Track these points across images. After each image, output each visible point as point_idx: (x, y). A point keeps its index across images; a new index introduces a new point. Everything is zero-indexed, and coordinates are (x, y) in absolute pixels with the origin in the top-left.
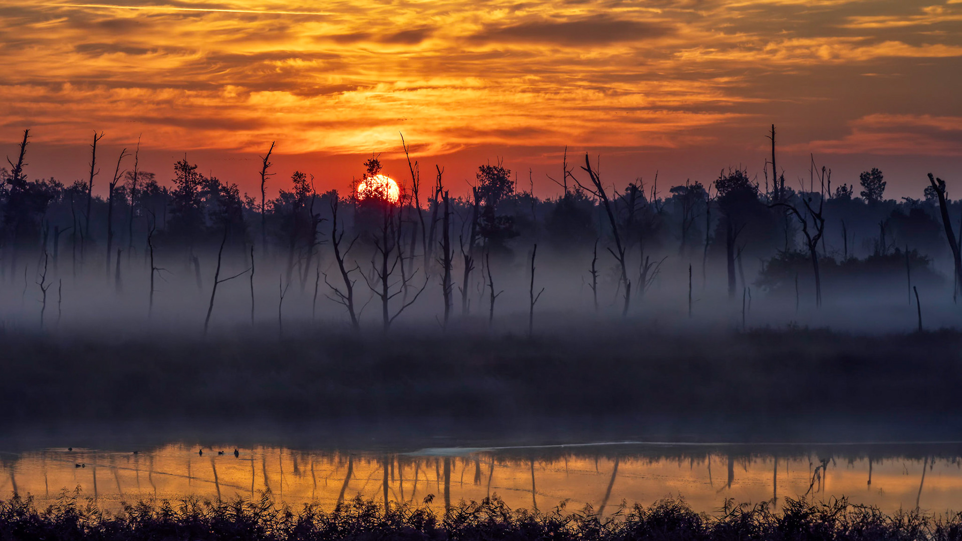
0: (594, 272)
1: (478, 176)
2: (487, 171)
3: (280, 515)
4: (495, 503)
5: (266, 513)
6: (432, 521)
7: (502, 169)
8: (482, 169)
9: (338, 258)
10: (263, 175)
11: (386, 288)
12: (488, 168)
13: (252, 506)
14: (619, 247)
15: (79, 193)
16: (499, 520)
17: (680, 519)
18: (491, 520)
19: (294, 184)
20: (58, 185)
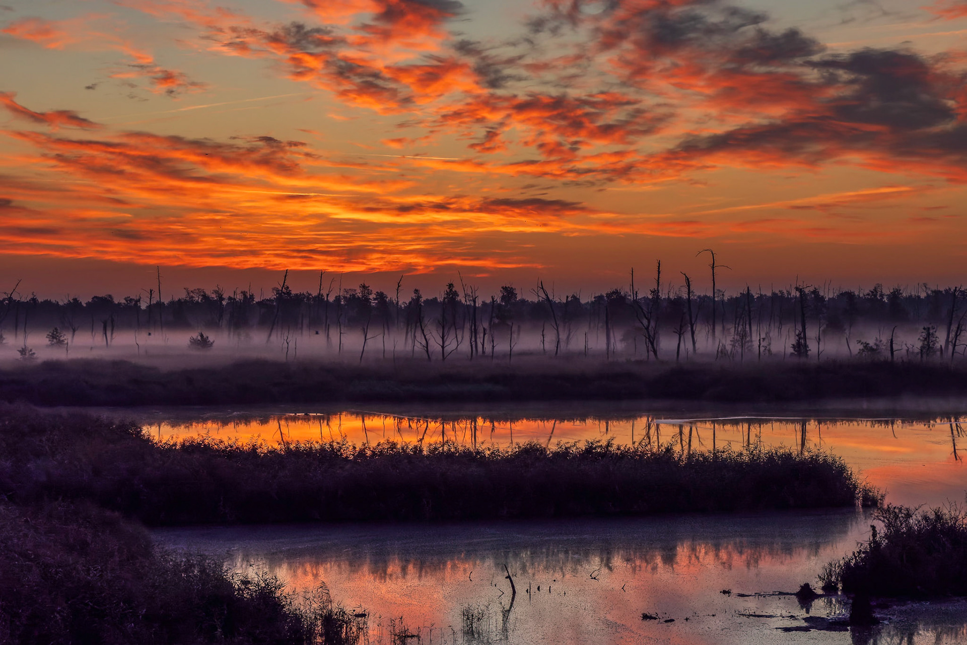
0: (543, 335)
1: (501, 291)
2: (505, 288)
3: (351, 448)
4: (451, 442)
5: (344, 446)
6: (421, 451)
7: (512, 288)
8: (503, 288)
9: (422, 329)
10: (397, 290)
11: (443, 343)
12: (506, 287)
13: (338, 443)
14: (556, 324)
15: (319, 297)
16: (452, 450)
17: (537, 450)
18: (449, 450)
19: (414, 295)
20: (310, 295)
